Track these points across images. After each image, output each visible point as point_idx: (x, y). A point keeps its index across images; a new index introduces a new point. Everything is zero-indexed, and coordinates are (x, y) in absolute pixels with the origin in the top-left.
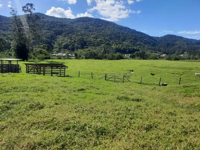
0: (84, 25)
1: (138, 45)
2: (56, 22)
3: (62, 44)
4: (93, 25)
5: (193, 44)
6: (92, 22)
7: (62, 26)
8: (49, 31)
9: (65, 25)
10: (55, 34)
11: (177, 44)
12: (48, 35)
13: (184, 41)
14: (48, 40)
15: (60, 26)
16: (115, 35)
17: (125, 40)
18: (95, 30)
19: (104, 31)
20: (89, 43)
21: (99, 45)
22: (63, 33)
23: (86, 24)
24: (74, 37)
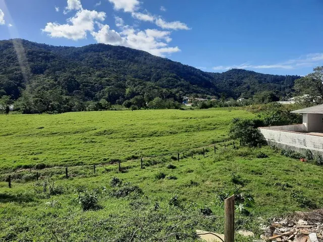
0: (96, 57)
1: (178, 86)
2: (38, 52)
5: (268, 82)
7: (47, 59)
9: (53, 57)
10: (31, 72)
11: (245, 83)
12: (16, 74)
13: (256, 78)
14: (11, 83)
15: (43, 58)
16: (145, 70)
17: (160, 78)
18: (113, 64)
19: (127, 66)
20: (84, 85)
21: (102, 88)
22: (47, 71)
23: (99, 55)
24: (63, 76)
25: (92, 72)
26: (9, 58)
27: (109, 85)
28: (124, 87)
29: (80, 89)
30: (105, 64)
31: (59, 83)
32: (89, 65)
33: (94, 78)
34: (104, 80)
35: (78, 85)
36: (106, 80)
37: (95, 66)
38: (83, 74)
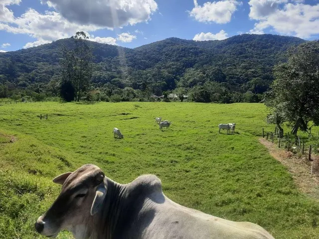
0: (239, 48)
2: (189, 48)
3: (188, 80)
4: (255, 47)
6: (254, 42)
7: (196, 54)
8: (176, 63)
9: (201, 52)
10: (183, 67)
12: (173, 68)
14: (170, 76)
15: (193, 53)
19: (273, 55)
20: (230, 77)
21: (248, 80)
22: (196, 65)
23: (242, 46)
24: (211, 69)
25: (237, 64)
26: (166, 55)
27: (255, 77)
28: (272, 79)
29: (226, 81)
30: (248, 55)
31: (207, 76)
32: (232, 57)
33: (239, 70)
34: (250, 72)
35: (224, 77)
36: (252, 72)
37: (237, 57)
38: (228, 66)
